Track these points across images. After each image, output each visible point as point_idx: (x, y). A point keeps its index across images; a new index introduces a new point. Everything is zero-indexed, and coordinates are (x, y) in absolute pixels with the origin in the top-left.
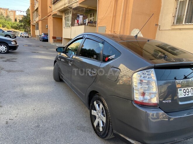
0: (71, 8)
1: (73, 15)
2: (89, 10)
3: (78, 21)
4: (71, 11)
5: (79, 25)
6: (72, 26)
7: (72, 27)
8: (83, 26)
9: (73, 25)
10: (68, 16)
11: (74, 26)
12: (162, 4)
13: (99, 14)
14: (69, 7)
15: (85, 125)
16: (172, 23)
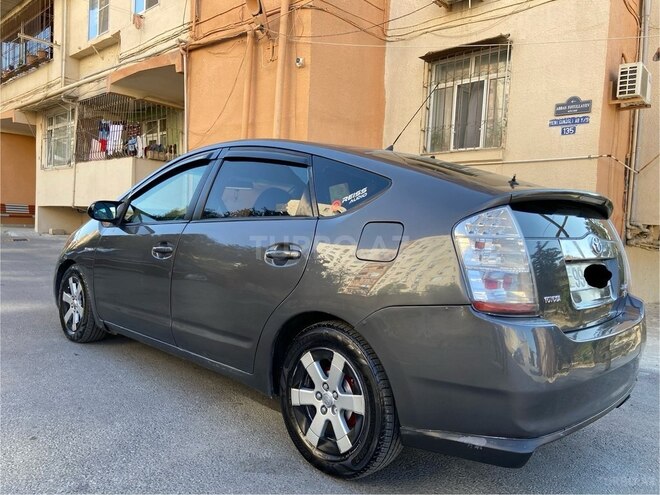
0: (74, 99)
1: (82, 121)
2: (149, 108)
3: (104, 143)
4: (73, 110)
5: (109, 157)
6: (77, 161)
7: (81, 165)
8: (130, 160)
9: (82, 155)
10: (60, 126)
11: (87, 160)
12: (387, 97)
13: (192, 117)
14: (68, 97)
15: (264, 455)
16: (422, 148)
